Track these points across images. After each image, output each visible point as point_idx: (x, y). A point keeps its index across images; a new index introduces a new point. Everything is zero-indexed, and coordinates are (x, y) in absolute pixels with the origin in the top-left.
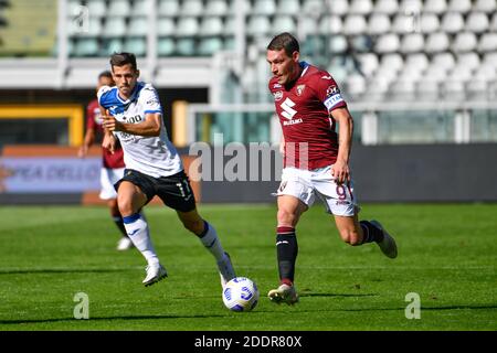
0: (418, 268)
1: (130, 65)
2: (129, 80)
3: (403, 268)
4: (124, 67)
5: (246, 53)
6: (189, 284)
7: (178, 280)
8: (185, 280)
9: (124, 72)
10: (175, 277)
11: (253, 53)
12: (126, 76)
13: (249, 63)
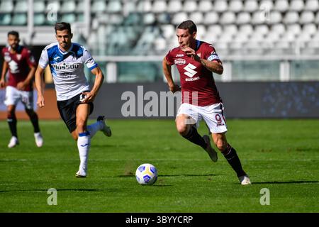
0: (199, 160)
1: (67, 30)
2: (66, 39)
3: (190, 160)
4: (64, 31)
5: (91, 24)
6: (55, 170)
7: (47, 168)
8: (52, 168)
9: (64, 35)
10: (46, 166)
11: (95, 24)
12: (65, 37)
13: (92, 30)
